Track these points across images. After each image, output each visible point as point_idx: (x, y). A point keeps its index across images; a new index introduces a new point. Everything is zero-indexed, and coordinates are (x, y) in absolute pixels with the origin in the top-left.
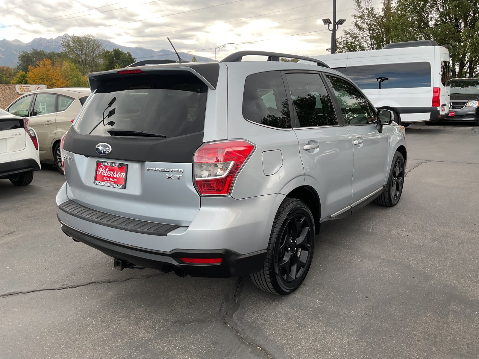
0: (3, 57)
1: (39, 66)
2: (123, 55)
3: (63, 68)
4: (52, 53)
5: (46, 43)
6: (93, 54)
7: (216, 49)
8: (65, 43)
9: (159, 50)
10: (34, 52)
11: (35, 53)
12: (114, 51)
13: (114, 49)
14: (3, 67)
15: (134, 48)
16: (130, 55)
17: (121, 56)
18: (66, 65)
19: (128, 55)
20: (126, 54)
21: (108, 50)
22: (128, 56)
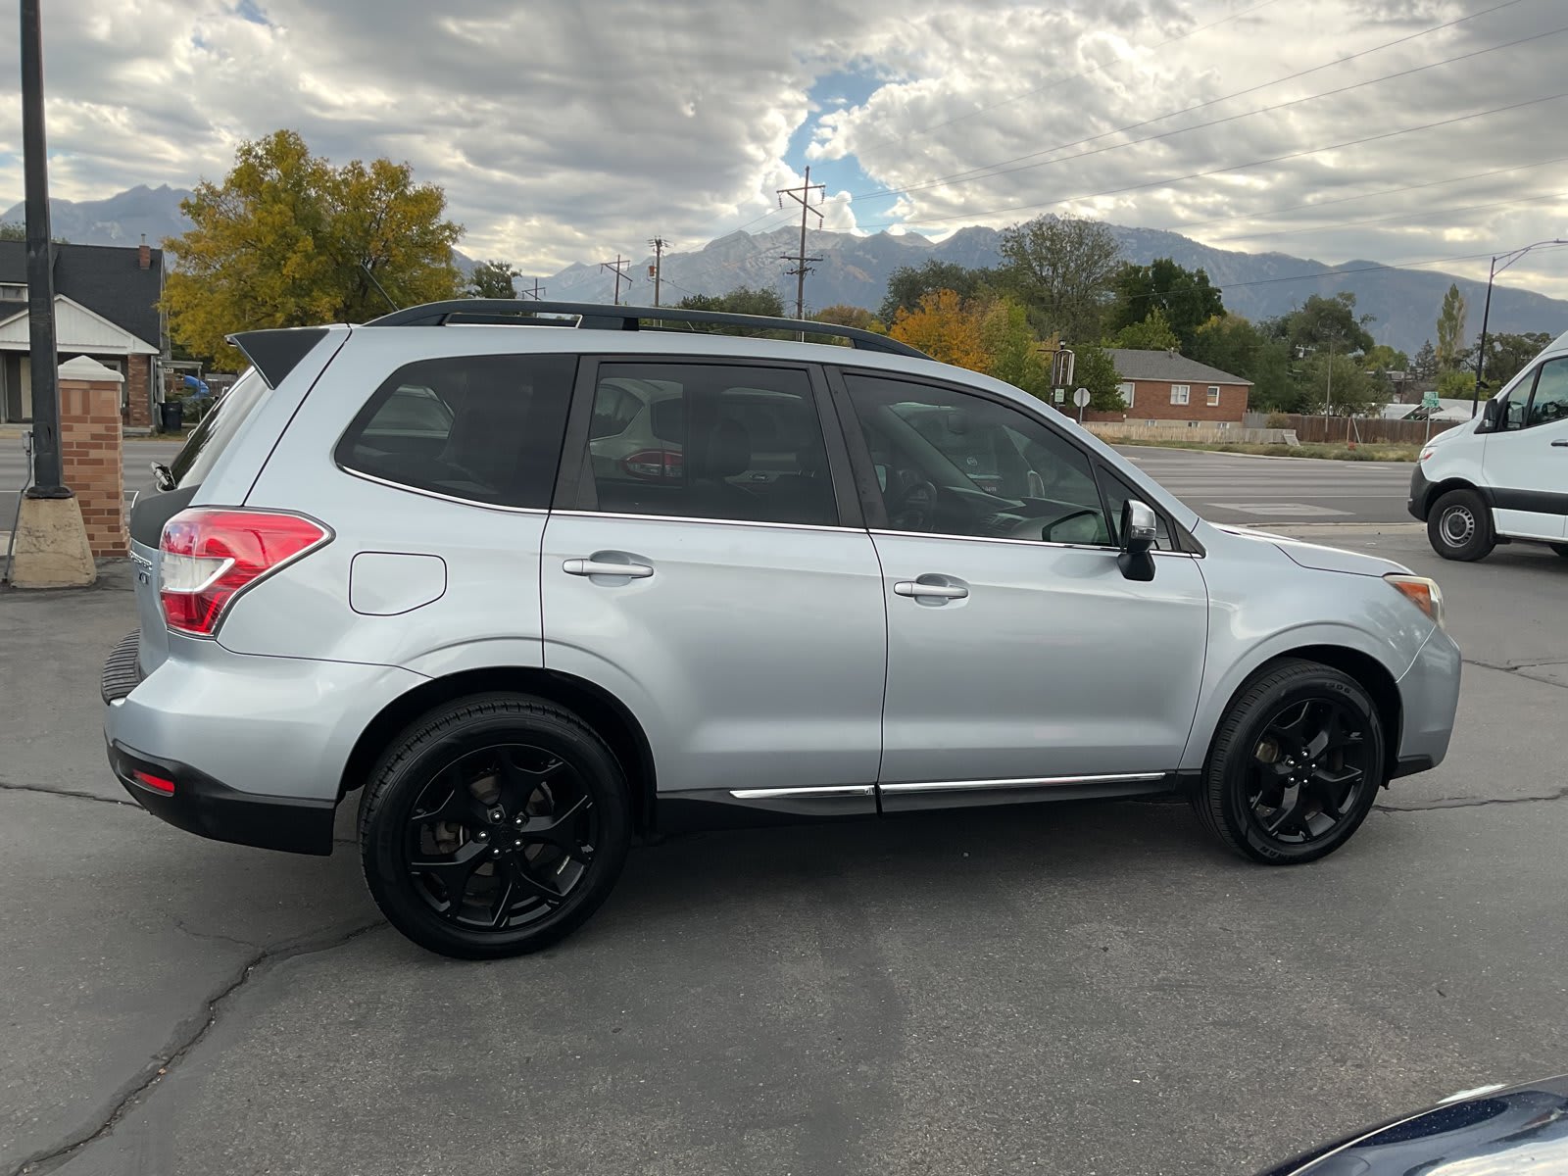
0: (871, 281)
1: (923, 311)
2: (1179, 280)
3: (989, 317)
4: (982, 272)
5: (988, 241)
6: (1087, 278)
7: (1494, 260)
8: (1009, 245)
9: (1342, 262)
10: (931, 269)
11: (935, 272)
12: (1154, 266)
13: (1155, 261)
14: (851, 311)
15: (1256, 256)
16: (1204, 280)
17: (1174, 282)
18: (1001, 309)
19: (1196, 279)
20: (1191, 276)
21: (1137, 265)
22: (1198, 283)
